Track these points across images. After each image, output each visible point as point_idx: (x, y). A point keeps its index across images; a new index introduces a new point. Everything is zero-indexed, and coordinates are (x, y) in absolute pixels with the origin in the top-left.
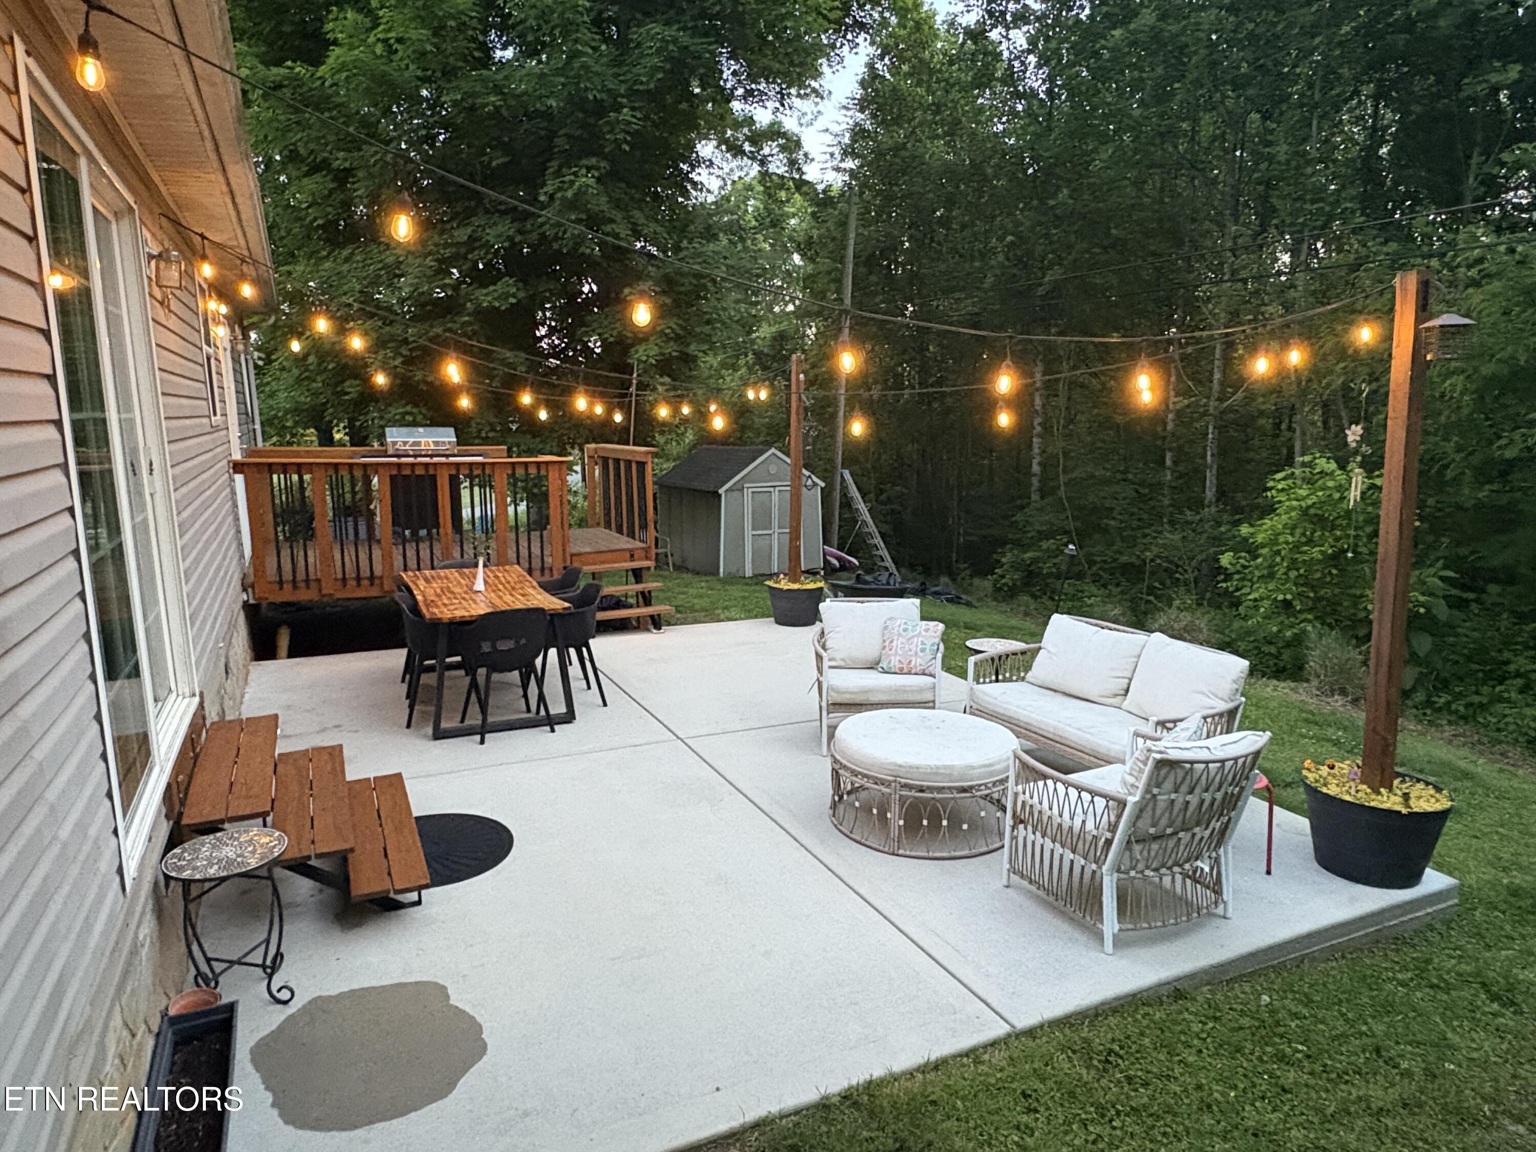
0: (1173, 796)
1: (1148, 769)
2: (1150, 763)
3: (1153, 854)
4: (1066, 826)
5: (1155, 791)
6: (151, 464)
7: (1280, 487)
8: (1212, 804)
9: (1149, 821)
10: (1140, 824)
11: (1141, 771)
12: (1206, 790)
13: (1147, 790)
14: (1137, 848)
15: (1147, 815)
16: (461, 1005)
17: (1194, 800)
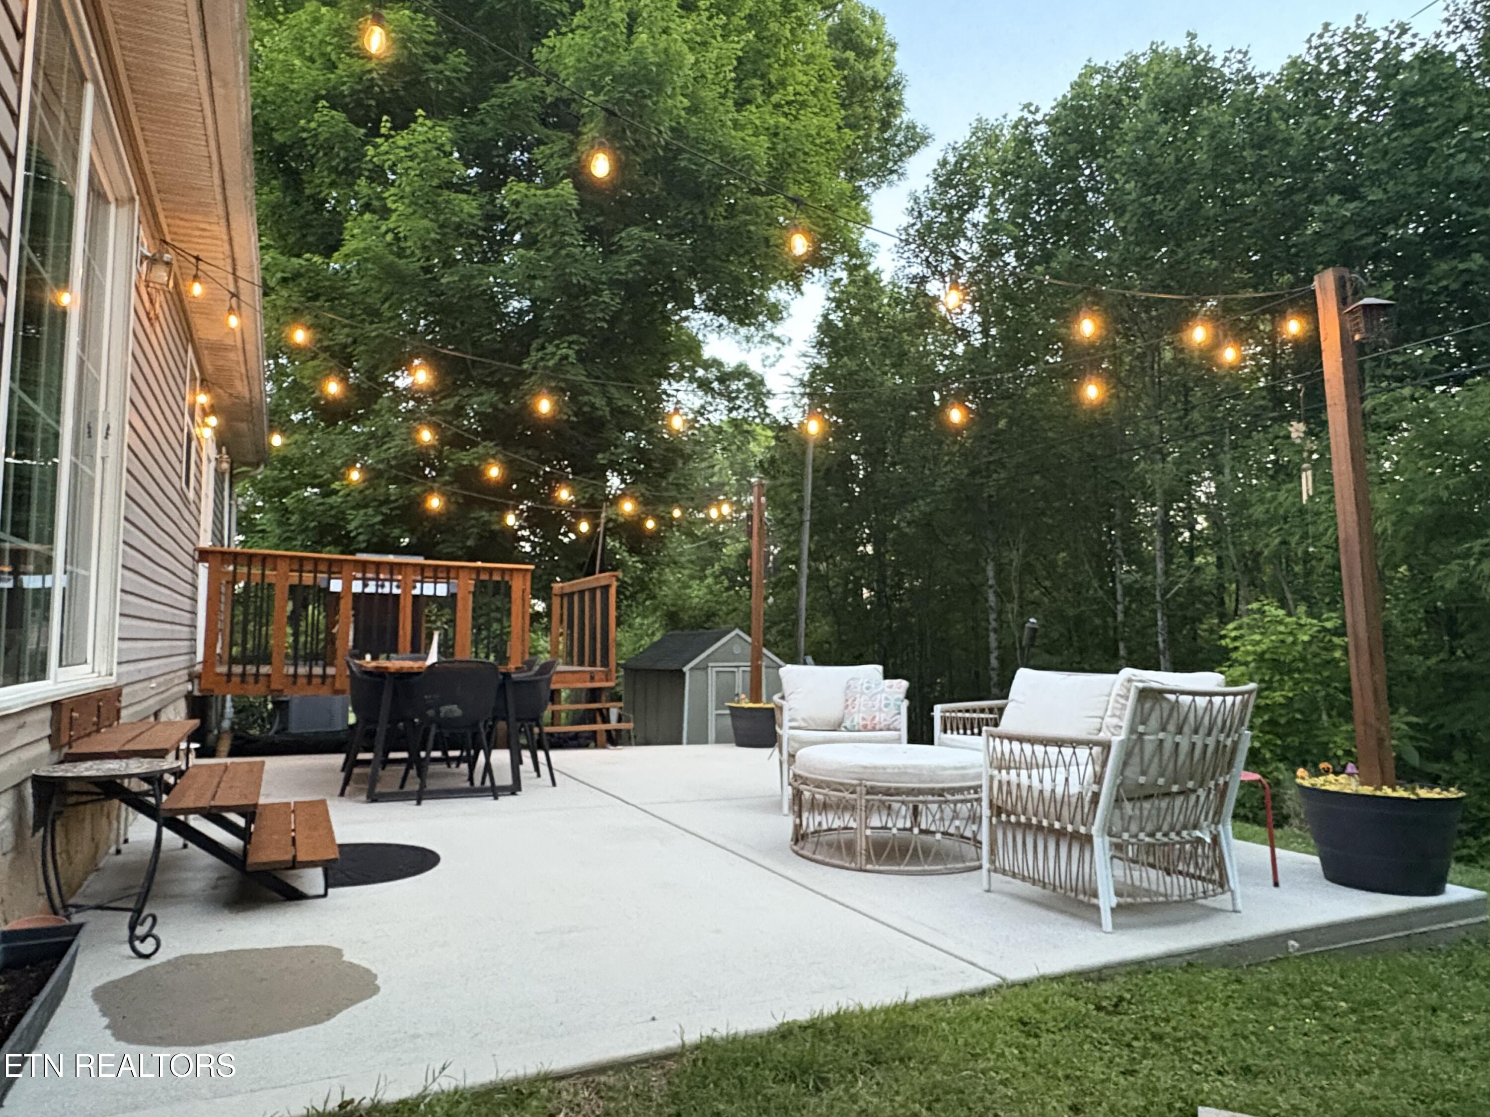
0: (1161, 735)
1: (1130, 703)
2: (1133, 695)
3: (1146, 813)
4: (1047, 794)
5: (1141, 729)
6: (108, 428)
7: (1233, 634)
8: (1204, 752)
9: (1138, 770)
10: (1128, 772)
11: (1124, 707)
12: (1196, 732)
13: (1132, 730)
14: (1128, 806)
15: (1135, 760)
16: (355, 961)
17: (1184, 742)
